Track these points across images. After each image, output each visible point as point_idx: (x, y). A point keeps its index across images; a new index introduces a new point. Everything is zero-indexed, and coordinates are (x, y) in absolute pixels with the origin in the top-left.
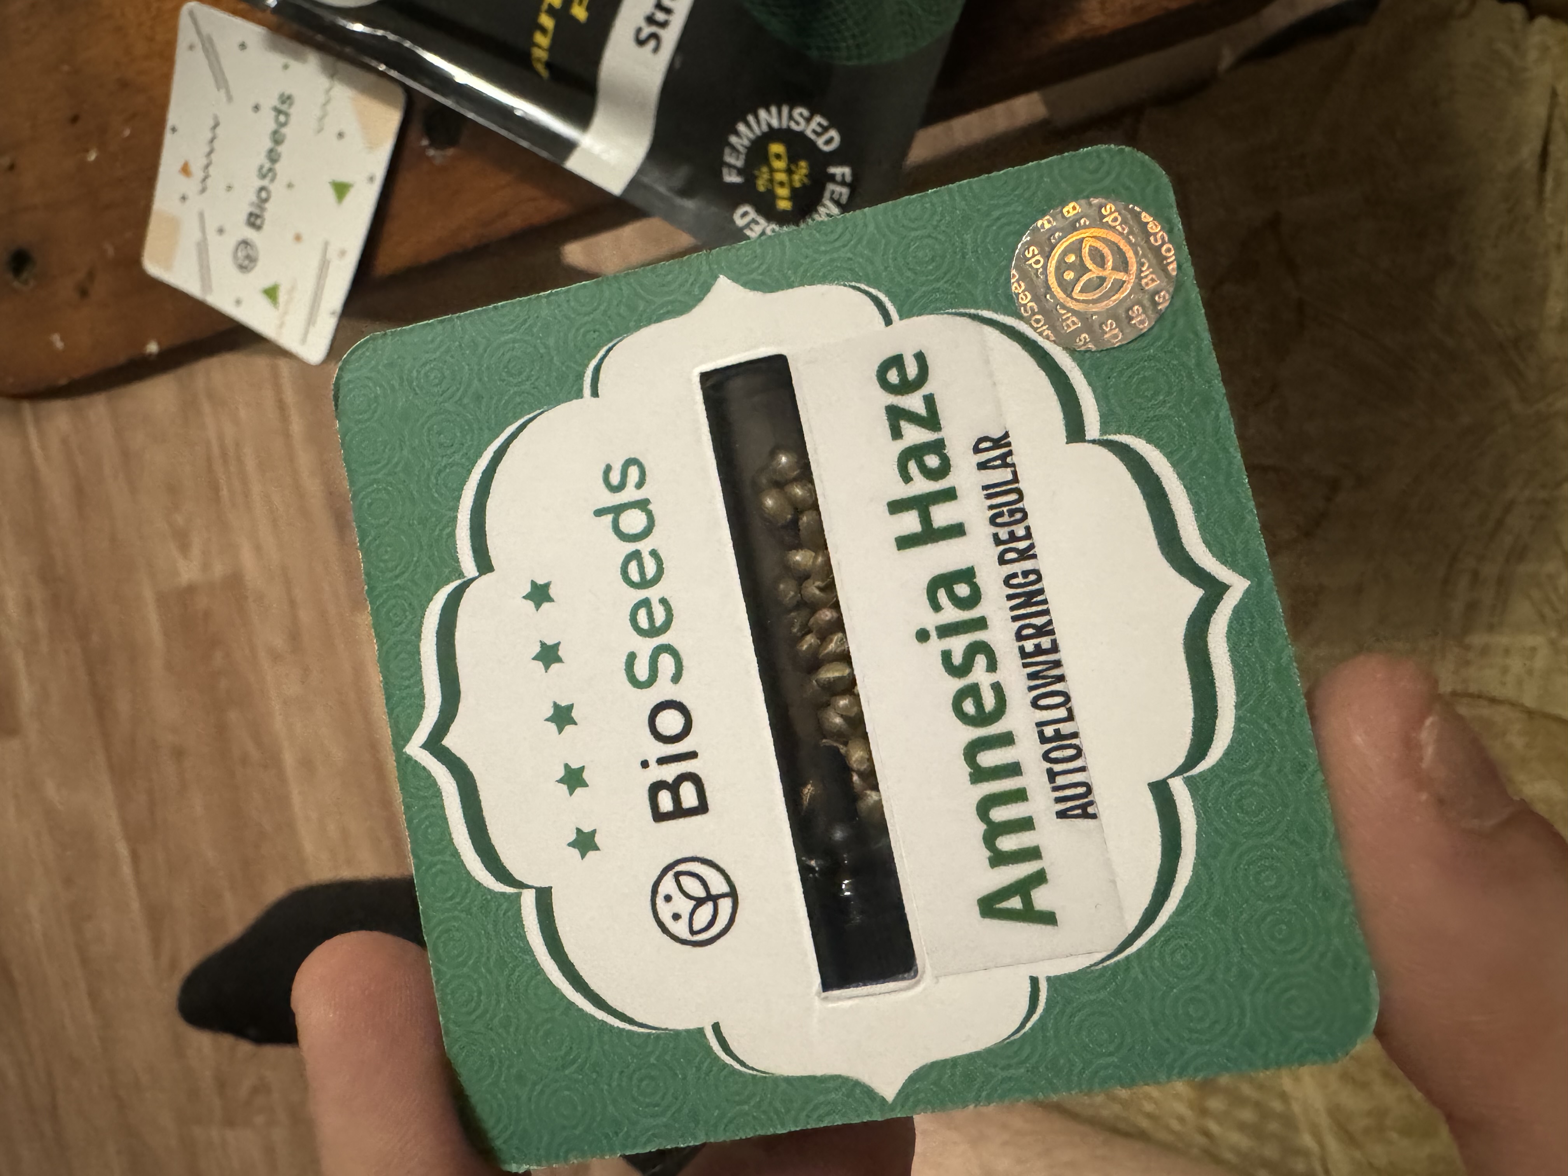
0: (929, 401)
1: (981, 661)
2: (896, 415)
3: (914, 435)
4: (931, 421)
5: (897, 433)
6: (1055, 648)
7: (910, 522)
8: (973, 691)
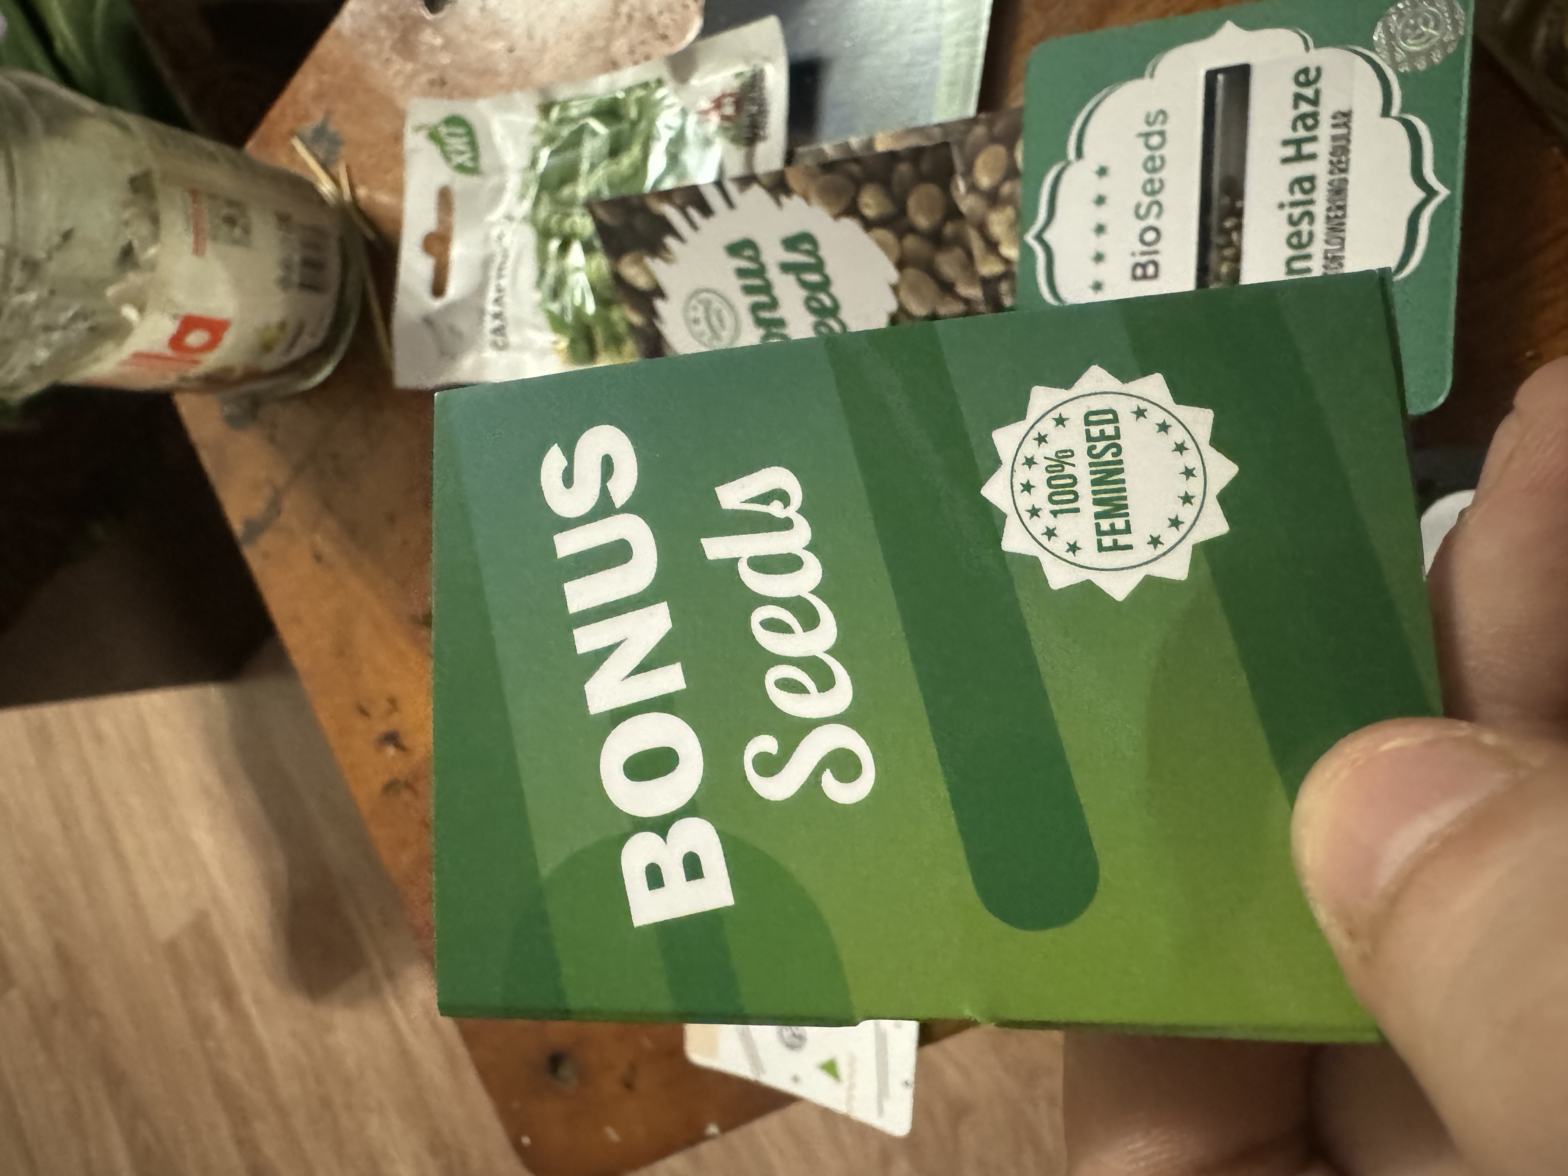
0: (1317, 92)
1: (1306, 220)
2: (1298, 98)
3: (1305, 108)
4: (1315, 102)
5: (1296, 106)
6: (1344, 216)
7: (1290, 151)
8: (1298, 234)
